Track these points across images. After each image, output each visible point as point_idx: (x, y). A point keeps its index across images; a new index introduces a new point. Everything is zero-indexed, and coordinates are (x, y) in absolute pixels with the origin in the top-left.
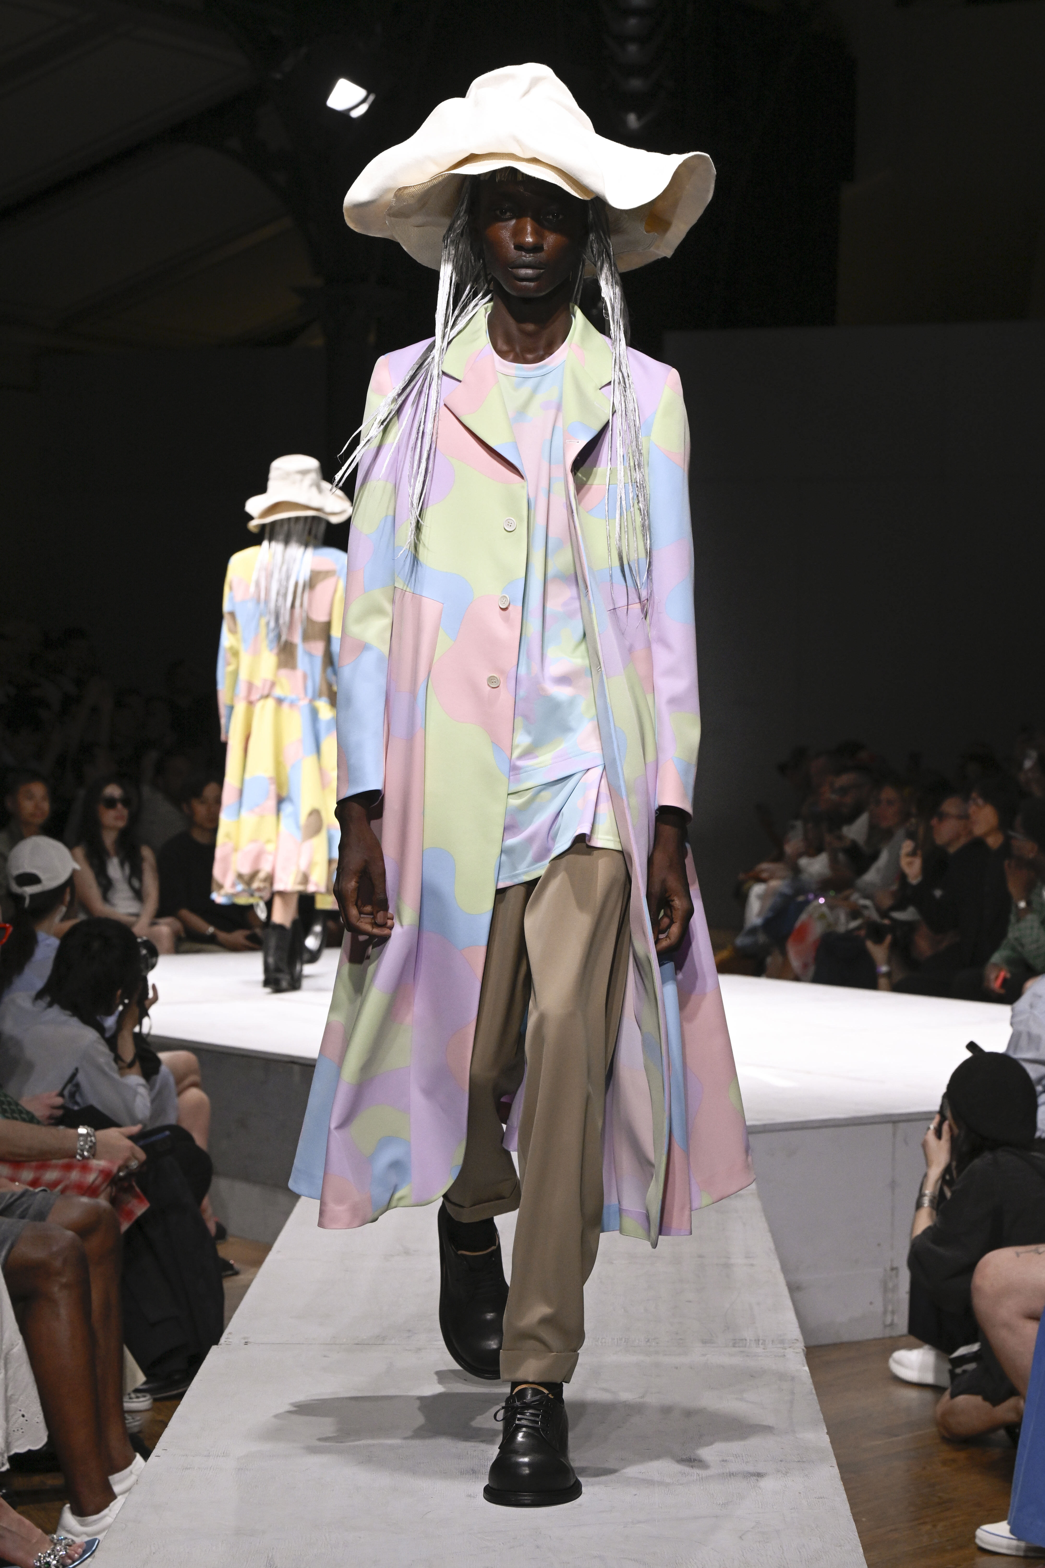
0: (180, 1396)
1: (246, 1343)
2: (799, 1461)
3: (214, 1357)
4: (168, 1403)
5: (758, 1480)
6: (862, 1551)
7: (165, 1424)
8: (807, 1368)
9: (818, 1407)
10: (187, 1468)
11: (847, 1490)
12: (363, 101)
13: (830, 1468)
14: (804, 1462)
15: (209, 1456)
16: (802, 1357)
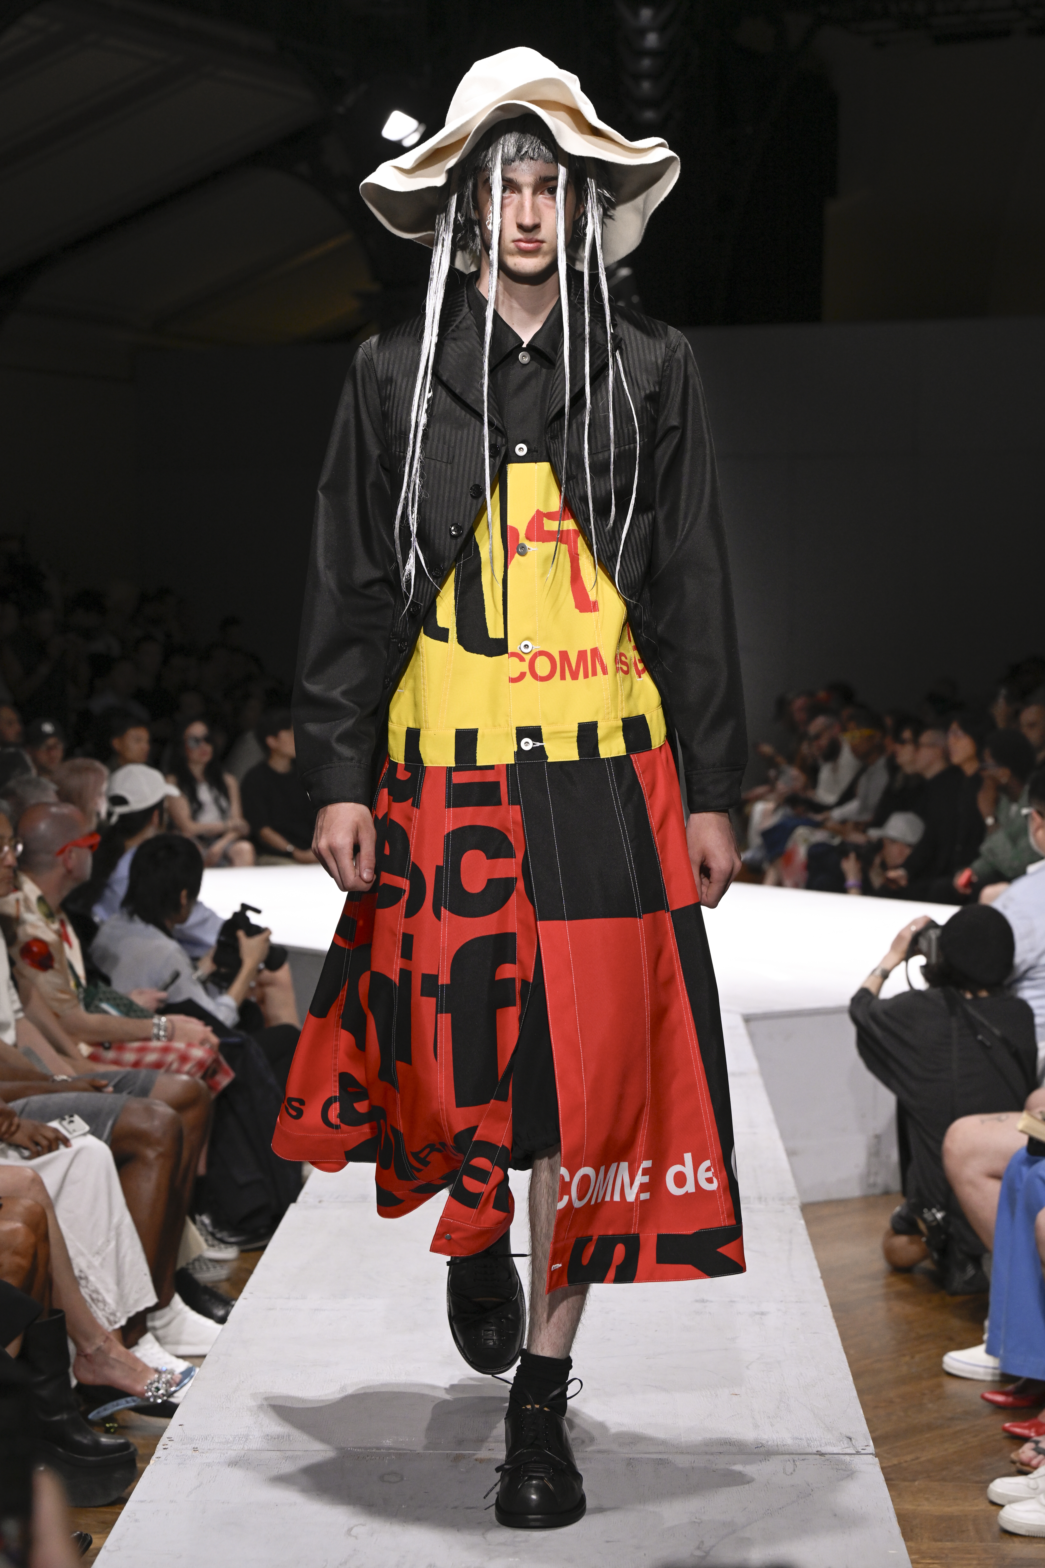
0: (263, 1248)
1: (320, 1202)
2: (797, 1302)
3: (293, 1214)
4: (252, 1254)
5: (761, 1318)
6: (852, 1378)
7: (250, 1272)
8: (802, 1222)
9: (812, 1255)
10: (270, 1309)
11: (838, 1326)
12: (416, 131)
13: (824, 1308)
14: (800, 1302)
15: (289, 1298)
16: (798, 1213)
